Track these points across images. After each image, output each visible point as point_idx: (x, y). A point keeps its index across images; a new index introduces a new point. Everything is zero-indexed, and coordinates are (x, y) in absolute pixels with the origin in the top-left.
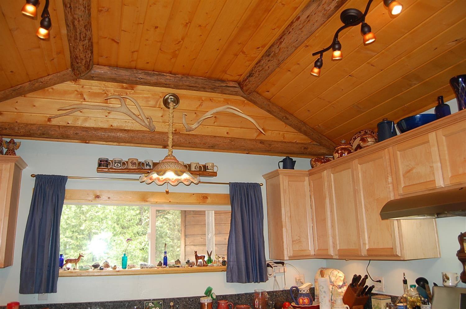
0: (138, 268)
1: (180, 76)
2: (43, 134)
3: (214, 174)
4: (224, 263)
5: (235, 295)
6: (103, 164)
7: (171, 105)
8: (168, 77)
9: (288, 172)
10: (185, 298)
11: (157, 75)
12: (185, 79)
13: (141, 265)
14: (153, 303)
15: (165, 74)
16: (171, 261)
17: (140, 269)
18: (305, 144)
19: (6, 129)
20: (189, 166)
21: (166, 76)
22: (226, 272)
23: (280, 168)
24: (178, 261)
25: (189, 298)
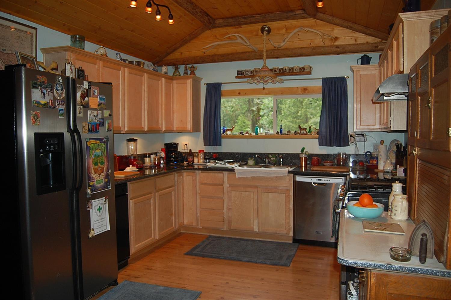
0: (264, 135)
1: (264, 15)
2: (203, 61)
3: (310, 73)
4: (318, 133)
5: (326, 154)
6: (241, 74)
7: (265, 33)
8: (257, 17)
9: (363, 67)
10: (292, 154)
11: (250, 17)
12: (267, 16)
13: (266, 133)
14: (272, 155)
15: (254, 16)
16: (285, 131)
17: (265, 135)
18: (375, 43)
19: (186, 61)
20: (292, 69)
21: (256, 17)
22: (318, 139)
23: (358, 64)
24: (289, 131)
25: (294, 154)
